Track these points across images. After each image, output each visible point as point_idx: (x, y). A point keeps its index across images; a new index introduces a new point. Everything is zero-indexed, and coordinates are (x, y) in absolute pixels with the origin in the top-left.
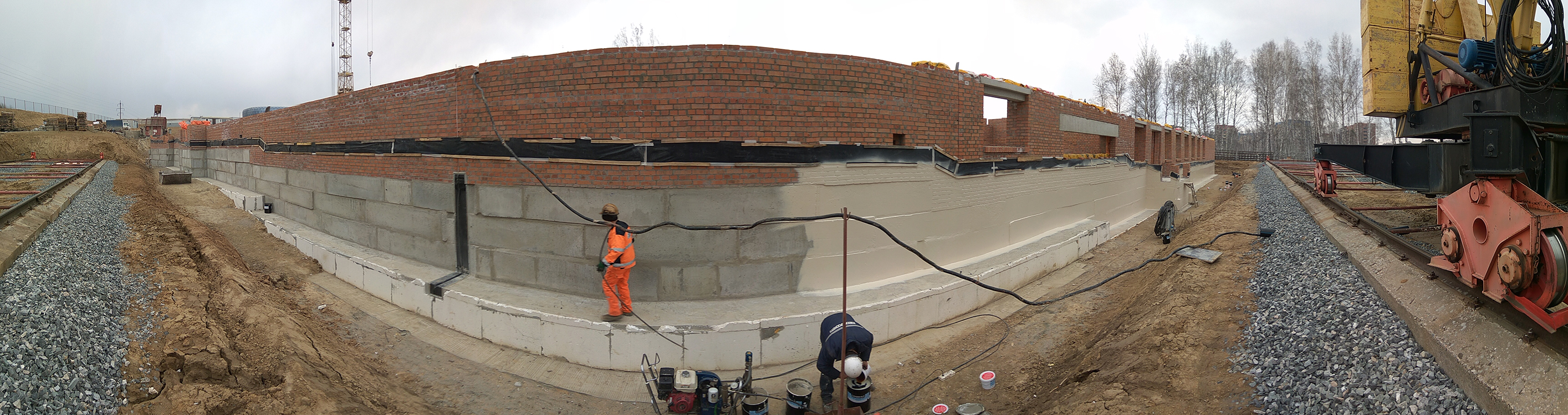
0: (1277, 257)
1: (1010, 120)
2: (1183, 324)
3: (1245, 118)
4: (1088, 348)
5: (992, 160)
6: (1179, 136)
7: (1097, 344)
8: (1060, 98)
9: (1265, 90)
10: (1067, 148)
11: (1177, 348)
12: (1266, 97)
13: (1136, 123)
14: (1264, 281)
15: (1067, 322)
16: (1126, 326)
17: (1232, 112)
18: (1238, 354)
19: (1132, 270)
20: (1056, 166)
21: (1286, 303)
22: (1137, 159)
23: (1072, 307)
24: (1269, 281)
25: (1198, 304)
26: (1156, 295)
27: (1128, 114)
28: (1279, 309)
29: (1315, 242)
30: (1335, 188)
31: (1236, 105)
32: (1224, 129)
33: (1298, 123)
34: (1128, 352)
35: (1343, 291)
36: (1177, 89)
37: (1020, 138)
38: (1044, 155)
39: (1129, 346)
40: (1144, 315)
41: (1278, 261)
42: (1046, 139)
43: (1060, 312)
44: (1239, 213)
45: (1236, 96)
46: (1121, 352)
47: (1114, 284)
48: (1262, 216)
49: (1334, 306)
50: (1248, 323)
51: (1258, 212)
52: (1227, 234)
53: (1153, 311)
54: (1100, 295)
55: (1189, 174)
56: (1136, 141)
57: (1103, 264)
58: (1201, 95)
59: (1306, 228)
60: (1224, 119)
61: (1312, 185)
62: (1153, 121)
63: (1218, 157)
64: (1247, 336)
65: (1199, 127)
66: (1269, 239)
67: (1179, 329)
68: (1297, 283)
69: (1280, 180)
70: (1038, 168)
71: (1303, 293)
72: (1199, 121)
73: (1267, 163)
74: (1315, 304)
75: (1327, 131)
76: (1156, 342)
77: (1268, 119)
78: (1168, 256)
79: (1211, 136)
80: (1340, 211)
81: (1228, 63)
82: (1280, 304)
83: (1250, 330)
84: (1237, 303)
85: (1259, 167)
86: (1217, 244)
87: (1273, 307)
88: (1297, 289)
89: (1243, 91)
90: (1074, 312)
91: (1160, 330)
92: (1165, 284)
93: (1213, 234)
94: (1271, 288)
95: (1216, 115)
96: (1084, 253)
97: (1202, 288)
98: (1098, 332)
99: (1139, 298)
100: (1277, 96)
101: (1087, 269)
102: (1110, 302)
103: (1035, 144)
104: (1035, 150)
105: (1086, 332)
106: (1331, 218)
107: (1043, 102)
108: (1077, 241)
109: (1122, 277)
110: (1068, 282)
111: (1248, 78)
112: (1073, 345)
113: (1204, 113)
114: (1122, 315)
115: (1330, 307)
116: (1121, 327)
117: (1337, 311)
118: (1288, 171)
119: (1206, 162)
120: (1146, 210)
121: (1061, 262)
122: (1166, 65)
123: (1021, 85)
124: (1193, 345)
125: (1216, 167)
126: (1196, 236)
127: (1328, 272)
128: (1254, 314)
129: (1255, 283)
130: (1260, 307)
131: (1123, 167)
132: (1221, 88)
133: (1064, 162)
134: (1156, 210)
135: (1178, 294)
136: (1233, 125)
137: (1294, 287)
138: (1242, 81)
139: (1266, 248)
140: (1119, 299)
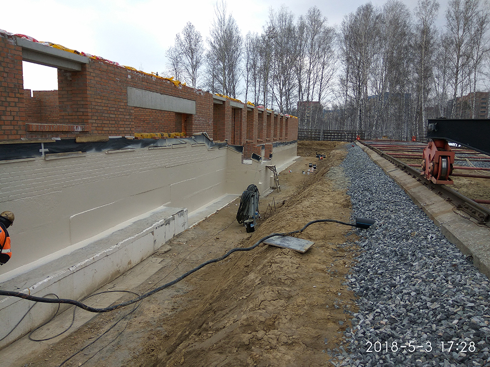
0: (379, 253)
1: (64, 92)
2: (274, 320)
3: (332, 93)
4: (169, 354)
5: (40, 140)
6: (261, 114)
7: (180, 347)
8: (126, 69)
9: (357, 59)
10: (139, 127)
11: (268, 347)
12: (359, 67)
13: (214, 99)
14: (364, 279)
15: (144, 328)
16: (211, 324)
17: (317, 87)
18: (341, 357)
19: (215, 261)
20: (127, 147)
21: (394, 309)
22: (216, 138)
23: (149, 309)
24: (371, 280)
25: (289, 298)
26: (242, 288)
27: (205, 89)
28: (385, 314)
29: (429, 240)
30: (451, 174)
31: (322, 78)
32: (307, 105)
33: (396, 97)
34: (214, 352)
35: (473, 305)
36: (259, 64)
37: (78, 114)
38: (110, 134)
39: (215, 345)
40: (230, 311)
41: (381, 258)
42: (111, 116)
43: (136, 317)
44: (328, 199)
45: (323, 68)
46: (207, 353)
47: (194, 278)
48: (356, 204)
49: (461, 321)
50: (349, 324)
51: (350, 199)
52: (318, 221)
53: (239, 305)
54: (179, 291)
55: (271, 156)
56: (215, 118)
57: (182, 257)
58: (284, 69)
59: (416, 221)
60: (308, 94)
61: (419, 170)
62: (232, 97)
63: (301, 136)
64: (350, 339)
65: (281, 104)
66: (367, 231)
67: (270, 325)
68: (408, 287)
69: (375, 162)
70: (103, 150)
71: (416, 299)
72: (281, 97)
73: (358, 143)
74: (435, 315)
75: (433, 104)
76: (244, 340)
77: (360, 93)
78: (255, 245)
79: (293, 113)
80: (459, 202)
81: (315, 32)
82: (387, 308)
83: (352, 332)
84: (335, 301)
85: (347, 148)
86: (307, 233)
87: (378, 310)
88: (409, 294)
89: (331, 62)
90: (151, 315)
91: (248, 326)
92: (252, 276)
93: (302, 222)
94: (374, 289)
95: (300, 90)
96: (161, 245)
97: (294, 281)
98: (179, 333)
99: (223, 292)
100: (373, 65)
101: (164, 264)
102: (190, 298)
103: (97, 121)
104: (98, 128)
105: (166, 336)
106: (449, 212)
107: (105, 73)
108: (153, 233)
109: (203, 270)
110: (144, 281)
111: (337, 48)
112: (152, 353)
113: (287, 88)
114: (205, 312)
115: (456, 321)
116: (204, 325)
117: (465, 328)
118: (384, 152)
119: (288, 143)
120: (227, 194)
121: (136, 259)
122: (247, 39)
123: (75, 51)
124: (286, 344)
125: (298, 148)
126: (284, 223)
127: (449, 278)
128: (355, 314)
129: (353, 280)
130: (361, 308)
131: (201, 147)
132: (307, 60)
133: (135, 141)
134: (238, 195)
135: (268, 287)
136: (318, 101)
137: (405, 291)
138: (331, 51)
139: (364, 241)
140: (200, 294)
